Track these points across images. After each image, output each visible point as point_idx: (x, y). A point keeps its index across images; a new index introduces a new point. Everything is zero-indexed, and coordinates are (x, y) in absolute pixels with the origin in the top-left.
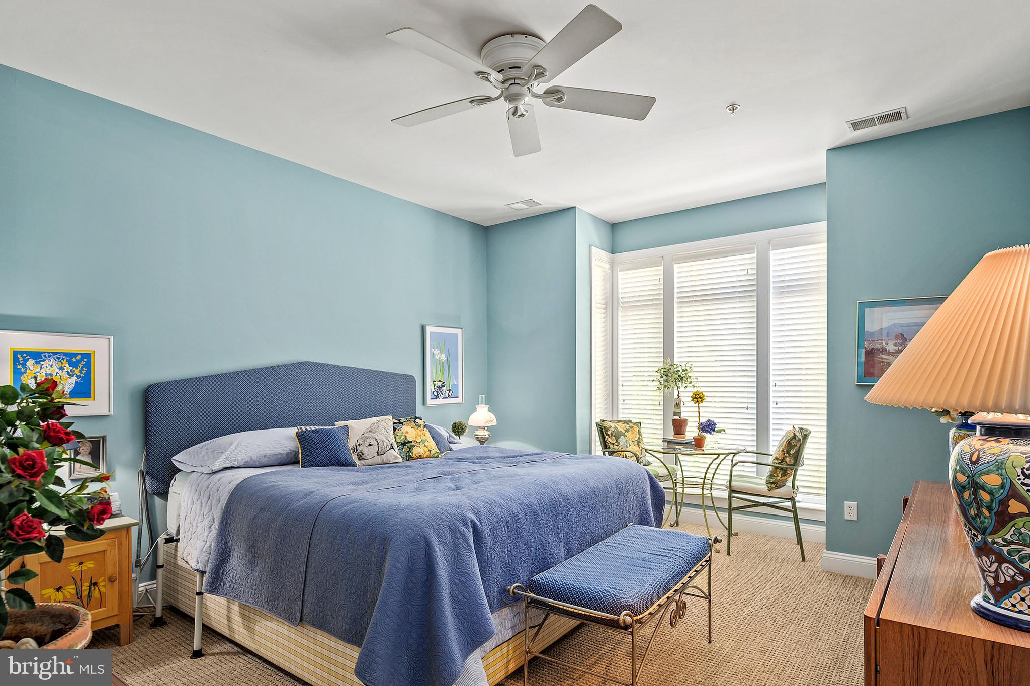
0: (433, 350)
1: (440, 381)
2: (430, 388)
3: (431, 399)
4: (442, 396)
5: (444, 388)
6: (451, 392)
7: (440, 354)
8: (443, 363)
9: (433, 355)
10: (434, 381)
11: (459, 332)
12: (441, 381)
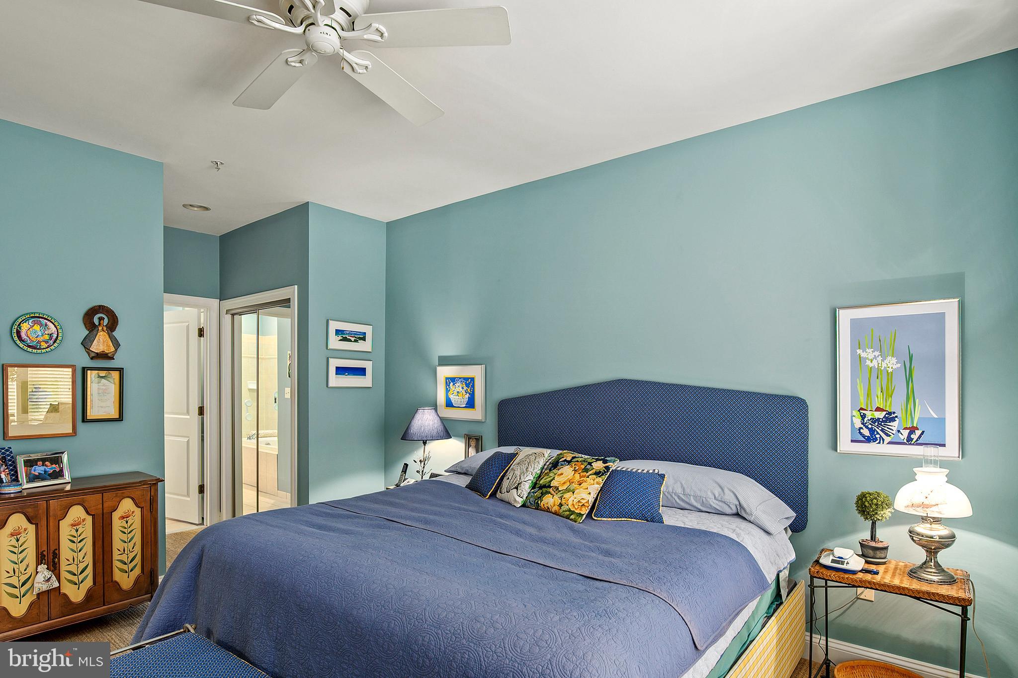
0: (859, 351)
1: (878, 409)
2: (847, 419)
3: (852, 441)
4: (887, 439)
5: (895, 425)
6: (918, 433)
7: (880, 359)
8: (890, 375)
9: (857, 362)
10: (862, 409)
11: (949, 307)
12: (882, 410)
